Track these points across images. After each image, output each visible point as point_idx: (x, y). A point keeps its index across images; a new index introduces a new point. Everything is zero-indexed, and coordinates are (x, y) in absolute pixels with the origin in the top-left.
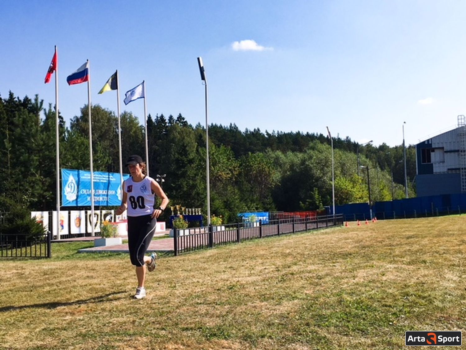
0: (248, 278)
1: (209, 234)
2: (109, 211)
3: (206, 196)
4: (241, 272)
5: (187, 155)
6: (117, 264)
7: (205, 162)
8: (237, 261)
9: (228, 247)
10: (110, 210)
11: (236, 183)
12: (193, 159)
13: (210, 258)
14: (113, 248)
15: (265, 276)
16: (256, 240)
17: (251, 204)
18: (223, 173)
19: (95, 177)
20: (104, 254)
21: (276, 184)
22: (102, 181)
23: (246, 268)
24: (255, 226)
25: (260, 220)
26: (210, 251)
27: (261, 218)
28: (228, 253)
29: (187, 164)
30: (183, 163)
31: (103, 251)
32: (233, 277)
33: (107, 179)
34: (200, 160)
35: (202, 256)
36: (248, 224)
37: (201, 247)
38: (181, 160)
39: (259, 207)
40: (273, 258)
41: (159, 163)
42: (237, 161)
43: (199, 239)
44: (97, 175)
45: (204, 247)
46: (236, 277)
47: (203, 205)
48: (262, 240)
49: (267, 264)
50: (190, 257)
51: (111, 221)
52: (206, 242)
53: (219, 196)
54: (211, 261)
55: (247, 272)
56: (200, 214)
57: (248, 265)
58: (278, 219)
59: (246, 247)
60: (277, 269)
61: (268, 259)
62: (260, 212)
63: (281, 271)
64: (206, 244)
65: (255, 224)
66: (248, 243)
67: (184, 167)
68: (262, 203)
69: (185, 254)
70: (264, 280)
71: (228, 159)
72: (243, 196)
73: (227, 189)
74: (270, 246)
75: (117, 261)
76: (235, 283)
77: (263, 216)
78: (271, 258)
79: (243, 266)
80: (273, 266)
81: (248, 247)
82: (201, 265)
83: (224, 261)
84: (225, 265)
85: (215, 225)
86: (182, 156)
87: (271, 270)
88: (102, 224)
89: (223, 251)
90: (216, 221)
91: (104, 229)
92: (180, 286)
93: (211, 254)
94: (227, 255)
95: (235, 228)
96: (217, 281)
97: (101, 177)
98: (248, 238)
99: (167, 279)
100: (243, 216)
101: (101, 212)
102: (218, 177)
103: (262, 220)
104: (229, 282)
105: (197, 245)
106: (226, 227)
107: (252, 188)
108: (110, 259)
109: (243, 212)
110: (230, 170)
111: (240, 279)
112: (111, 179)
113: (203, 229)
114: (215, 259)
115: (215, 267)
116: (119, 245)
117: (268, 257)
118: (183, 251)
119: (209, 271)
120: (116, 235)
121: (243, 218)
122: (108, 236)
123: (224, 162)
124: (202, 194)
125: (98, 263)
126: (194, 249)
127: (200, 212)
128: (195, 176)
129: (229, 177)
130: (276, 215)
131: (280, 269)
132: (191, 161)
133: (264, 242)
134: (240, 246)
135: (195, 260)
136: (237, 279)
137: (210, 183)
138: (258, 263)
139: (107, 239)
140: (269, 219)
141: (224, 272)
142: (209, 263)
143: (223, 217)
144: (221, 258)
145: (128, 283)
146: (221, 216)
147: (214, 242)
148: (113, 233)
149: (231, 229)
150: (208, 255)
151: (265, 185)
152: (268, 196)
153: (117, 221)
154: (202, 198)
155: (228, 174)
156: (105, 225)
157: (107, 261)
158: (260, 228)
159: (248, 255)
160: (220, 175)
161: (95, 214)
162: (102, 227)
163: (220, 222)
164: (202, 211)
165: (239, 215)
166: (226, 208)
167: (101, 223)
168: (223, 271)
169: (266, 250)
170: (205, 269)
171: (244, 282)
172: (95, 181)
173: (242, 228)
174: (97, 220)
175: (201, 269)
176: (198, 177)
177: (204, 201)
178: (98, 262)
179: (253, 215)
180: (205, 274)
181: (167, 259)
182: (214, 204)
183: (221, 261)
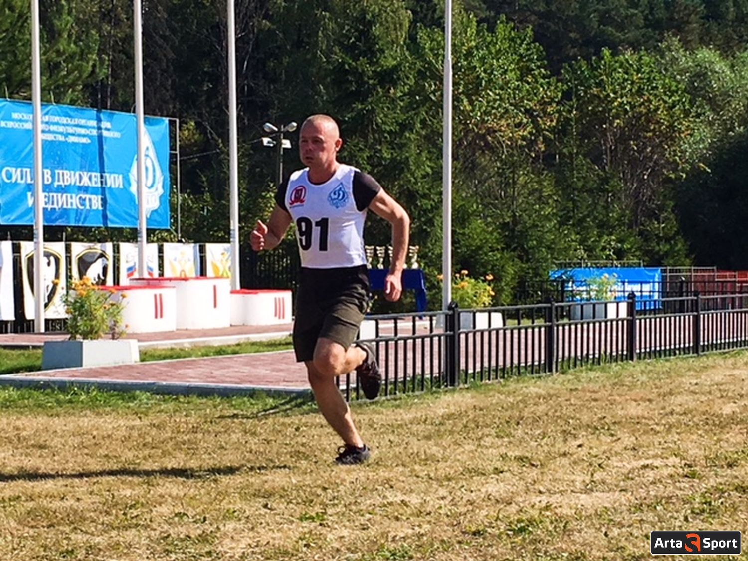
0: (584, 496)
1: (446, 336)
2: (98, 247)
3: (438, 206)
4: (560, 474)
5: (374, 54)
6: (123, 432)
7: (439, 79)
8: (544, 435)
9: (512, 385)
10: (102, 240)
11: (548, 158)
12: (396, 69)
13: (449, 424)
14: (106, 375)
15: (642, 493)
16: (615, 367)
17: (600, 236)
18: (503, 122)
19: (47, 123)
20: (75, 394)
21: (695, 168)
22: (72, 139)
23: (575, 463)
24: (612, 314)
25: (632, 295)
26: (448, 398)
27: (636, 288)
28: (512, 407)
29: (374, 85)
30: (360, 81)
31: (72, 383)
32: (527, 491)
33: (95, 132)
34: (421, 75)
35: (419, 415)
36: (588, 309)
37: (416, 384)
38: (354, 71)
39: (630, 249)
40: (674, 430)
41: (274, 81)
42: (553, 80)
43: (410, 355)
44: (56, 119)
45: (428, 384)
46: (540, 492)
47: (428, 234)
48: (636, 367)
49: (650, 453)
50: (376, 418)
51: (104, 282)
52: (434, 366)
53: (485, 206)
54: (451, 432)
55: (580, 479)
56: (415, 266)
57: (583, 452)
58: (696, 294)
59: (577, 389)
60: (686, 470)
61: (657, 433)
62: (630, 266)
63: (700, 478)
64: (436, 375)
65: (612, 308)
66: (584, 374)
67: (361, 95)
68: (641, 234)
69: (360, 406)
70: (639, 508)
71: (524, 72)
72: (570, 205)
73: (514, 183)
74: (666, 389)
75: (121, 422)
76: (535, 513)
77: (641, 283)
78: (669, 431)
79: (565, 455)
80: (673, 460)
81: (584, 390)
82: (416, 446)
83: (497, 437)
84: (503, 450)
85: (469, 306)
86: (356, 59)
87: (666, 472)
88: (71, 292)
89: (494, 402)
90: (471, 292)
91: (79, 308)
92: (343, 514)
93: (452, 409)
94: (508, 413)
95: (539, 322)
96: (471, 503)
97: (68, 125)
98: (585, 359)
99: (298, 488)
100: (571, 279)
101: (68, 249)
102: (483, 137)
103: (638, 294)
104: (513, 508)
105: (401, 375)
106: (506, 315)
107: (606, 180)
108: (98, 414)
109: (570, 265)
110: (528, 112)
111: (554, 499)
112: (105, 133)
113: (426, 322)
114: (465, 427)
115: (465, 453)
116: (131, 367)
117: (658, 428)
118: (354, 395)
119: (443, 469)
120: (117, 330)
121: (570, 286)
122: (91, 333)
123: (507, 83)
124: (425, 196)
125: (57, 423)
126: (390, 387)
127: (416, 257)
128: (402, 131)
129: (523, 138)
130: (688, 281)
131: (697, 468)
132: (388, 78)
133: (642, 372)
134: (557, 386)
135: (393, 428)
136: (544, 499)
137: (455, 158)
138: (618, 447)
139: (88, 345)
140: (663, 293)
141: (498, 471)
142: (447, 440)
143: (497, 279)
144: (487, 426)
145: (162, 496)
146: (490, 277)
147: (463, 366)
148: (109, 322)
149: (525, 322)
150: (441, 412)
151: (653, 170)
152: (661, 209)
153: (124, 281)
154: (425, 211)
155: (519, 125)
156: (81, 295)
157: (87, 421)
158: (631, 325)
159: (585, 418)
160: (491, 131)
161: (48, 255)
162: (71, 299)
163: (487, 300)
164: (422, 256)
165: (554, 274)
166: (507, 247)
167: (69, 287)
168: (496, 469)
169: (650, 401)
170: (428, 459)
171: (566, 511)
172: (50, 137)
173: (566, 321)
174: (57, 276)
175: (415, 457)
176: (413, 136)
177: (430, 222)
178: (56, 419)
179: (607, 275)
180: (431, 478)
181: (295, 419)
182: (467, 231)
183: (487, 436)
